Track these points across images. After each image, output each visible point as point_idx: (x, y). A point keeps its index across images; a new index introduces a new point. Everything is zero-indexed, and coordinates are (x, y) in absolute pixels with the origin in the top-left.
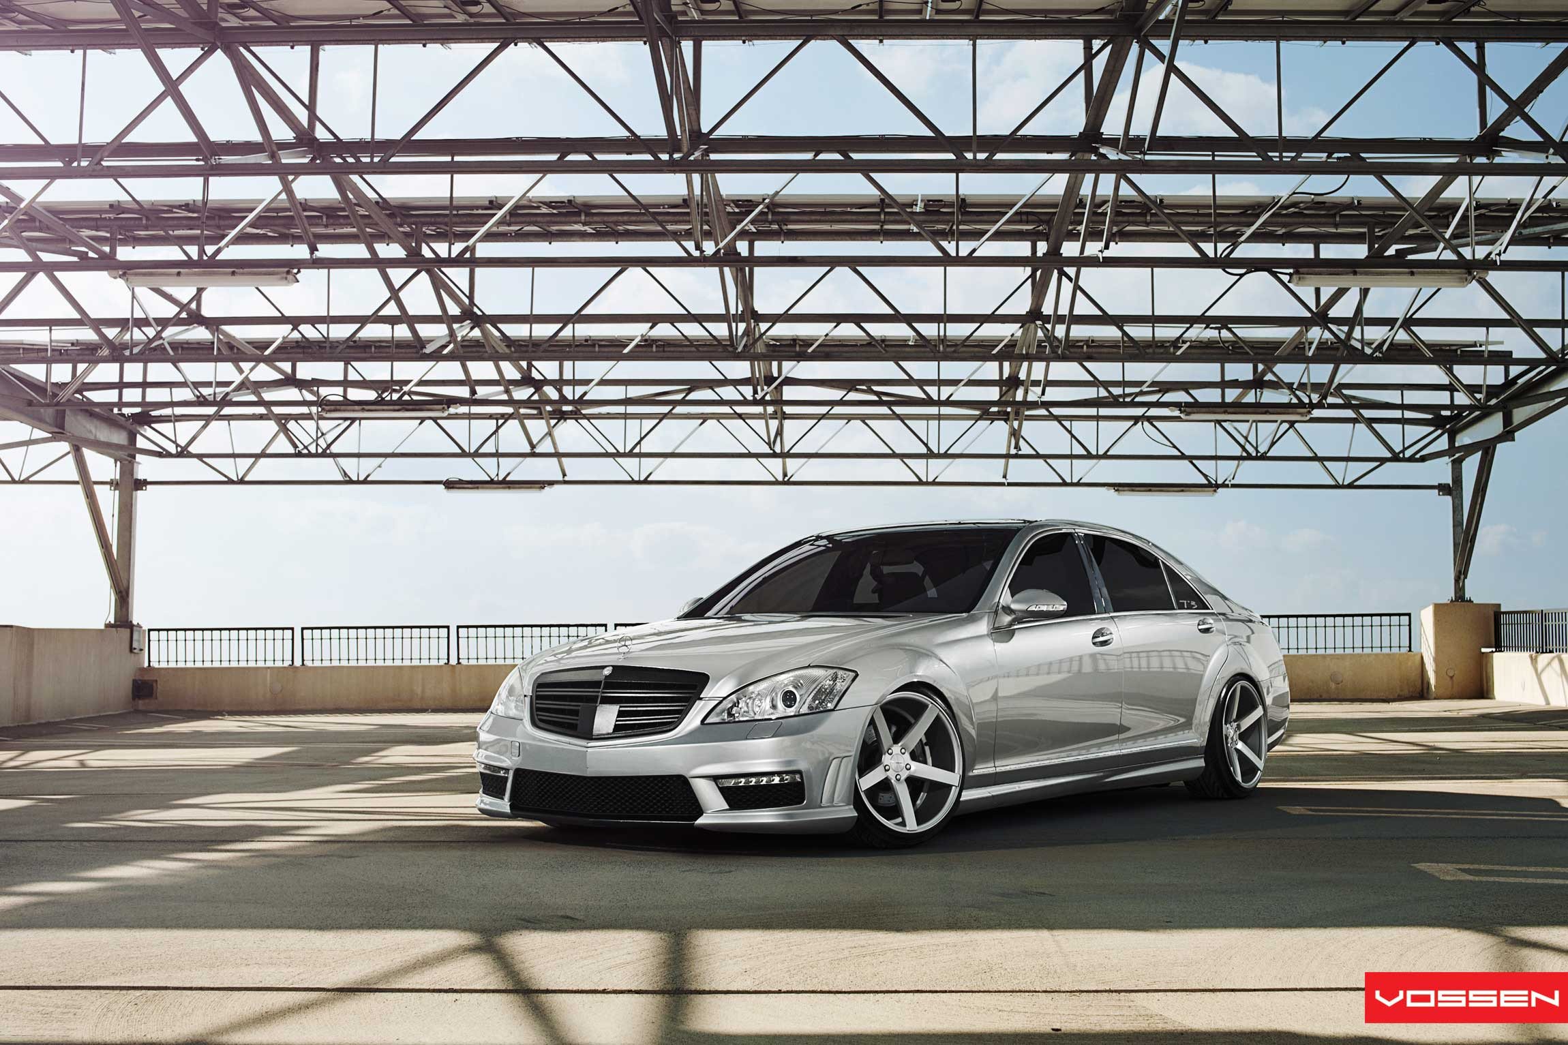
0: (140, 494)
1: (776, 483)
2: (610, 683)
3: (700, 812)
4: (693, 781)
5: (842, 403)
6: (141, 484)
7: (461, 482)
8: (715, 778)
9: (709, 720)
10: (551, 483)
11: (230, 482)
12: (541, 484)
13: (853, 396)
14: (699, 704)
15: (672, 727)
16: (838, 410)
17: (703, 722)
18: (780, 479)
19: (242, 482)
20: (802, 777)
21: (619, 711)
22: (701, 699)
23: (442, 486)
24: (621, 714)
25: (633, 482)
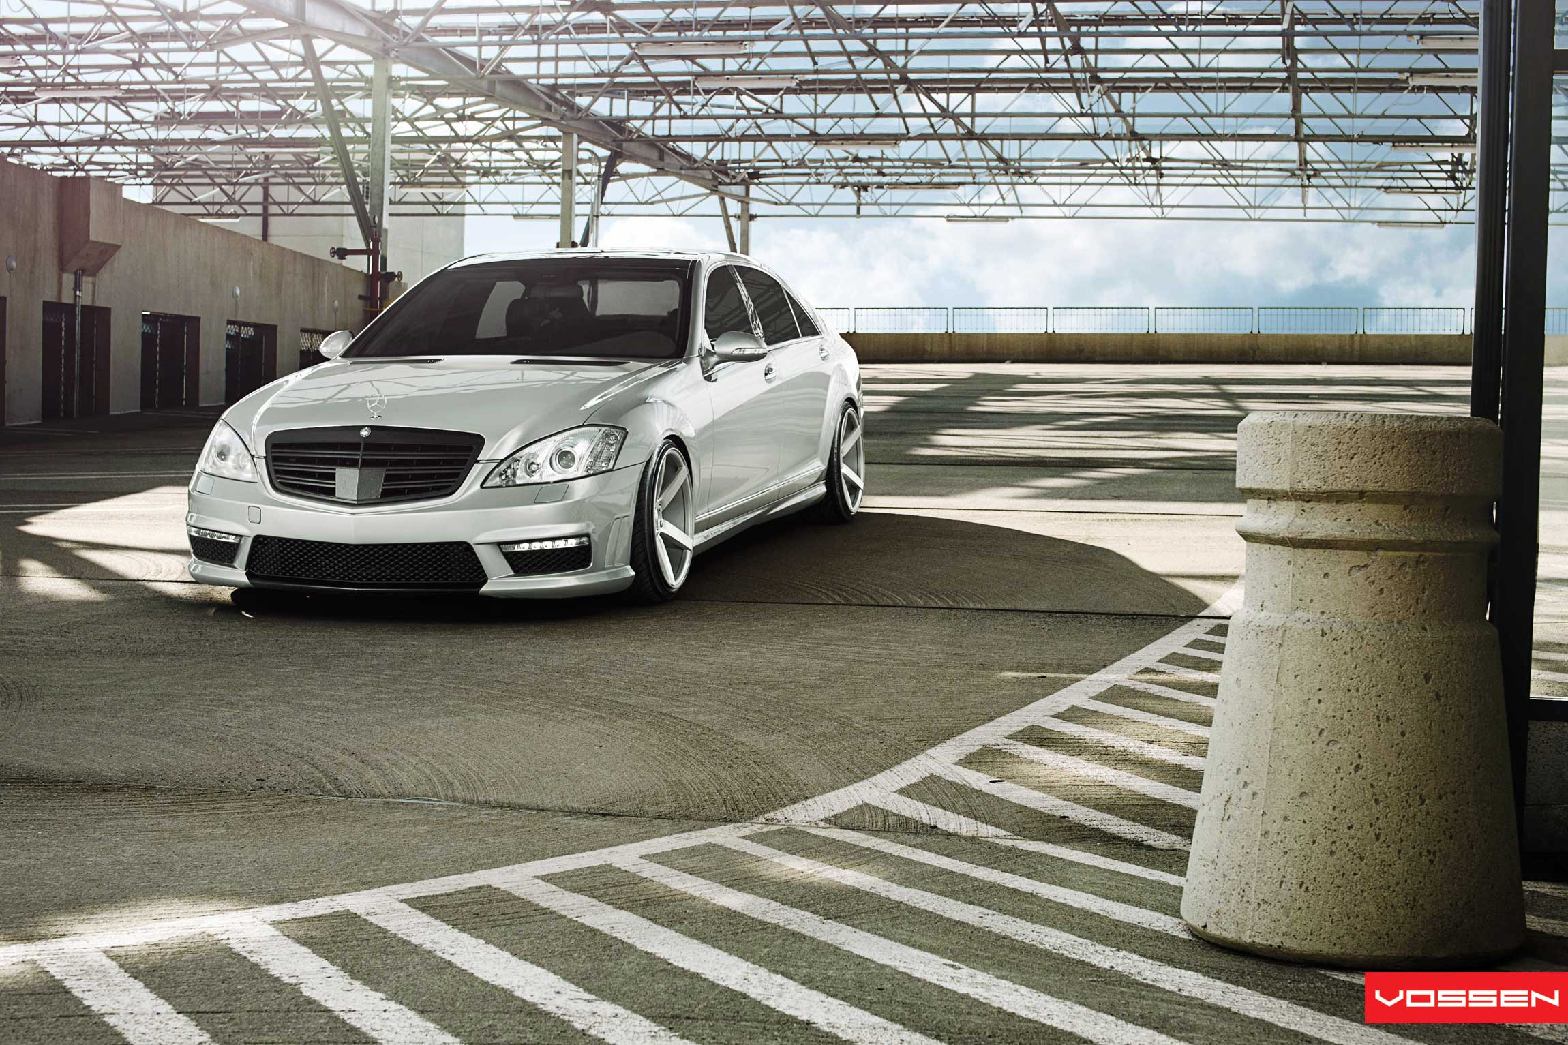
0: (752, 223)
1: (1158, 218)
2: (369, 445)
3: (484, 579)
4: (476, 548)
5: (1200, 169)
6: (752, 217)
7: (955, 216)
8: (499, 544)
9: (488, 484)
10: (1013, 218)
11: (811, 216)
12: (1005, 219)
13: (1204, 165)
14: (477, 468)
15: (449, 491)
16: (1197, 172)
17: (482, 486)
18: (1160, 216)
19: (817, 216)
20: (589, 541)
21: (386, 475)
22: (478, 462)
23: (944, 220)
24: (388, 478)
25: (1066, 217)
